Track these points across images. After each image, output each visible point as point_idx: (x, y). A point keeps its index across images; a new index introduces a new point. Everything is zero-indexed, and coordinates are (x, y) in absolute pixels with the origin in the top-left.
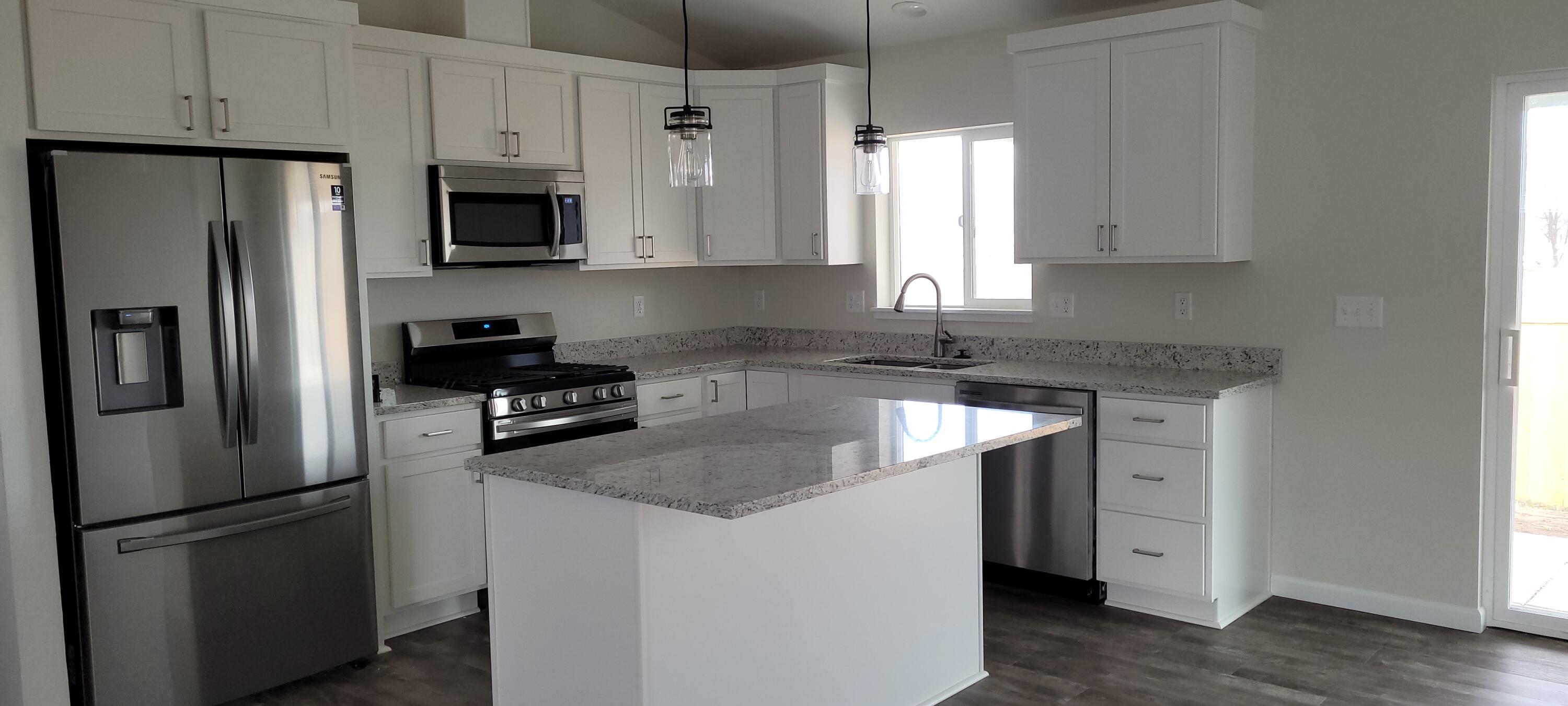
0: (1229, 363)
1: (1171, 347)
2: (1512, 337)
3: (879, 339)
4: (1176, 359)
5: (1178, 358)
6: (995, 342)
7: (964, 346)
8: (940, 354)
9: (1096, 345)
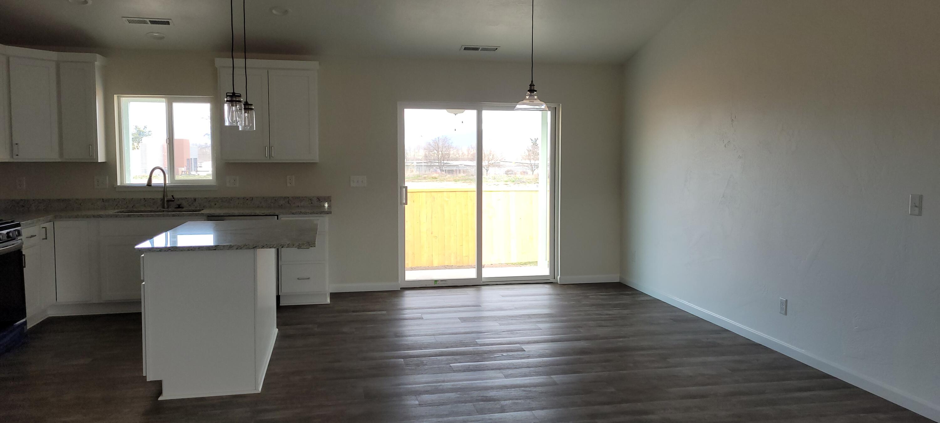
0: (312, 203)
1: (287, 198)
2: (405, 189)
3: (120, 202)
4: (289, 202)
5: (290, 202)
6: (197, 200)
7: (178, 203)
8: (166, 207)
9: (251, 199)
